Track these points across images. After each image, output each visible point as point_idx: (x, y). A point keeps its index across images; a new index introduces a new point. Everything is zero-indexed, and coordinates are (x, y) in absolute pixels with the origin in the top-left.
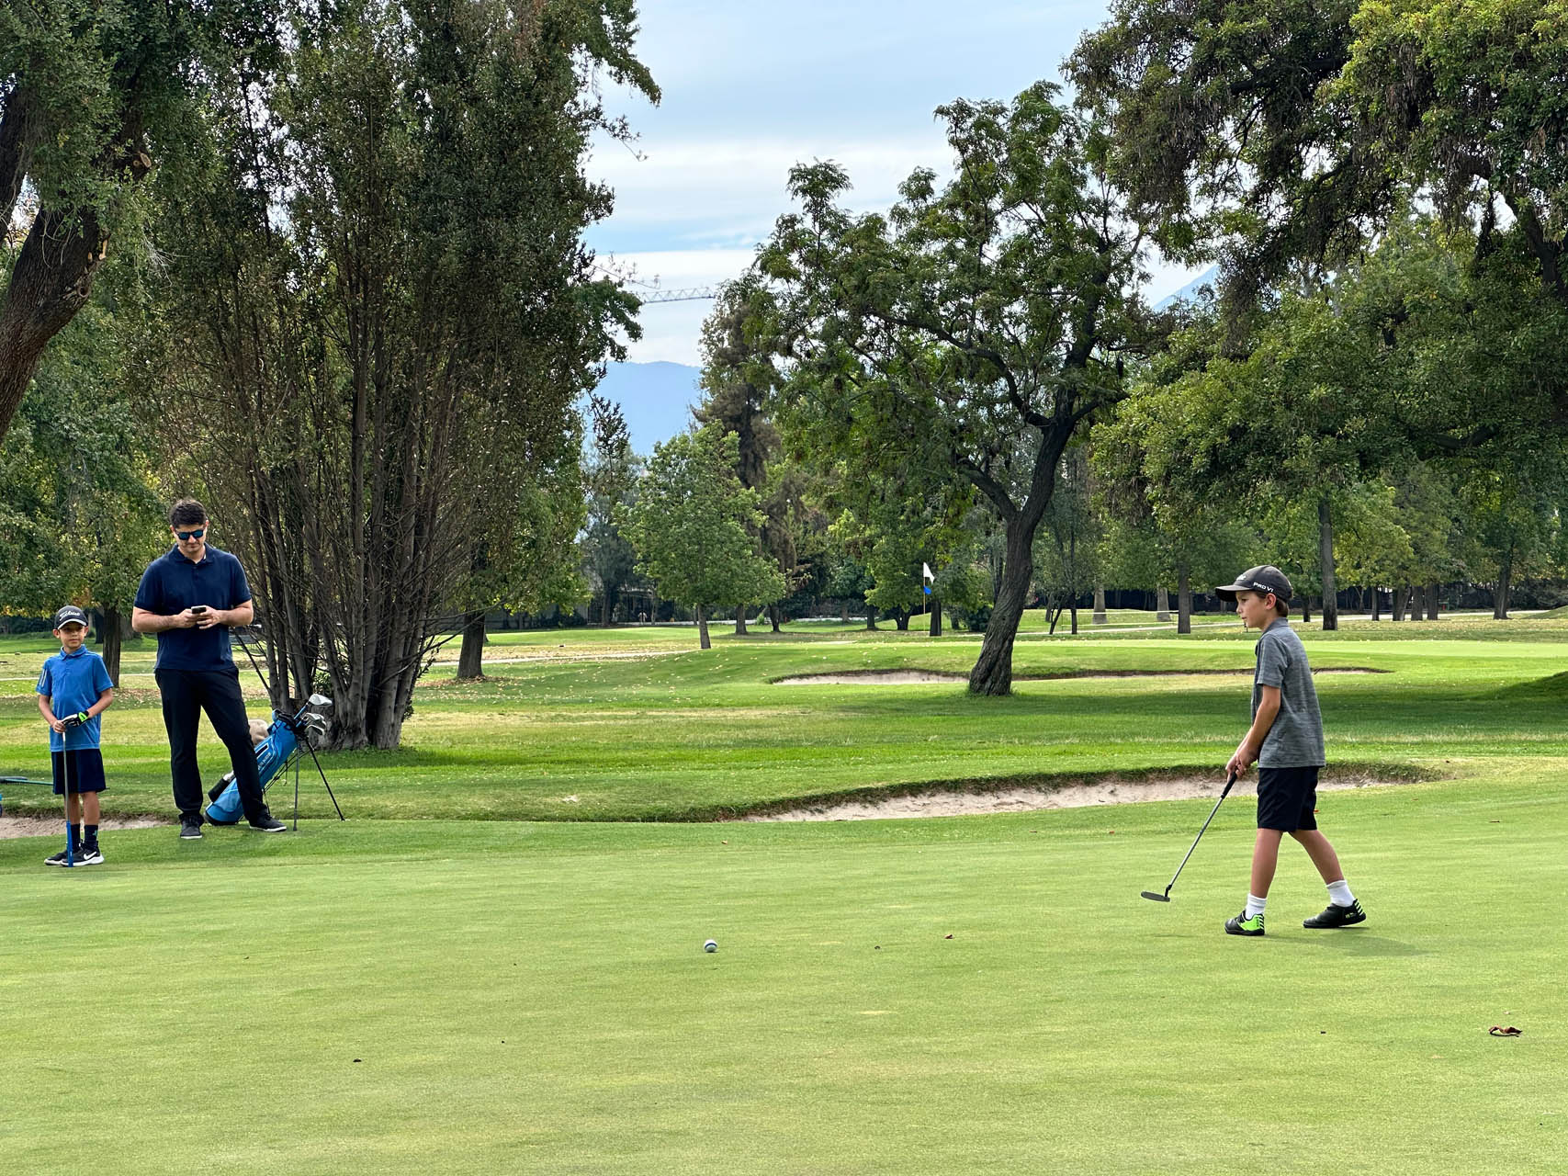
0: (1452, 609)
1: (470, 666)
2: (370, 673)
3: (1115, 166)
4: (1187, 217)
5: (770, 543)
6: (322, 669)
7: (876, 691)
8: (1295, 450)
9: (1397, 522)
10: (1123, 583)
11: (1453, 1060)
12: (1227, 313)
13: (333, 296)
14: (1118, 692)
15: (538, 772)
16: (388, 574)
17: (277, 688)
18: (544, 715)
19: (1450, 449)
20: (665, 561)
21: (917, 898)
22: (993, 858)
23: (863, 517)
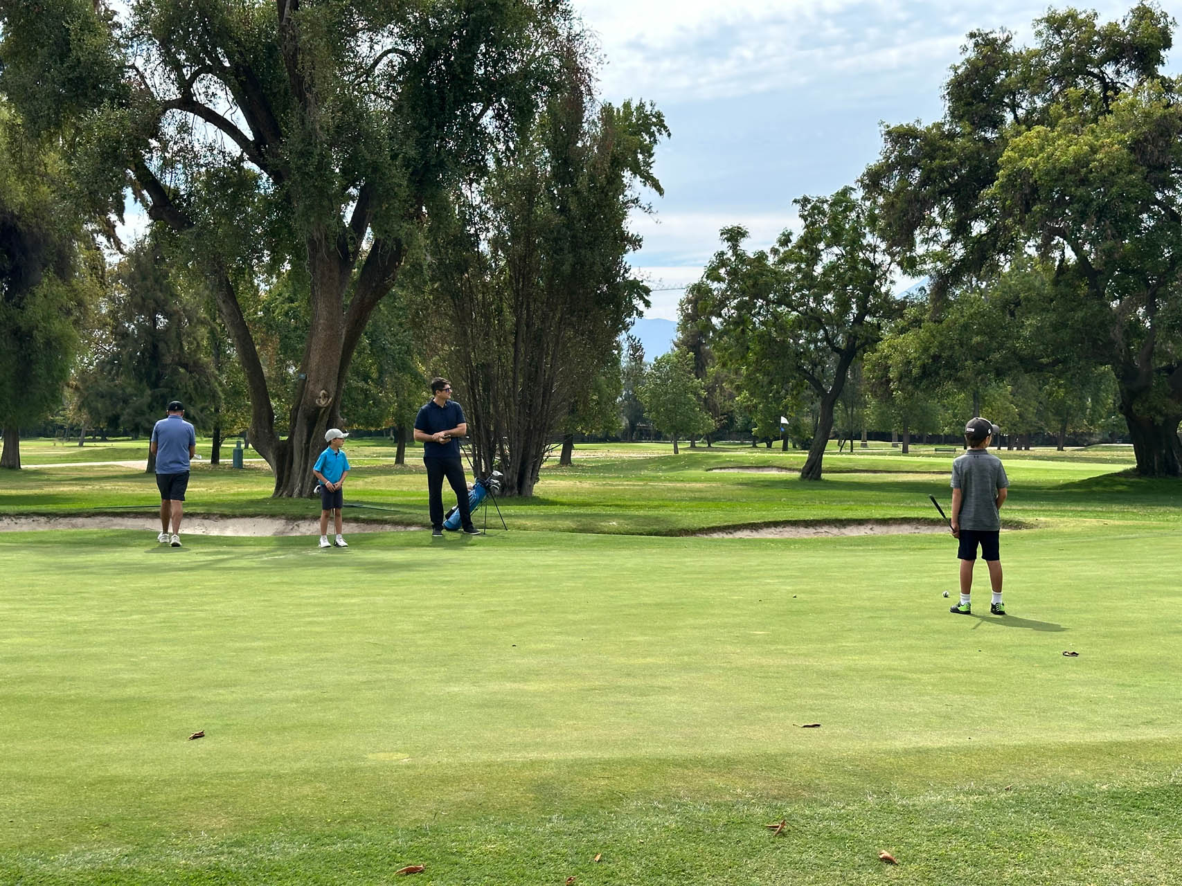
0: (1037, 446)
1: (566, 459)
2: (520, 461)
3: (880, 229)
4: (914, 254)
5: (708, 405)
6: (497, 459)
7: (757, 476)
8: (963, 368)
9: (1012, 402)
10: (875, 428)
11: (1045, 667)
12: (933, 300)
13: (508, 283)
14: (873, 480)
15: (596, 510)
16: (530, 415)
17: (476, 467)
18: (600, 483)
19: (1041, 368)
20: (658, 412)
21: (778, 577)
22: (814, 559)
23: (752, 394)
